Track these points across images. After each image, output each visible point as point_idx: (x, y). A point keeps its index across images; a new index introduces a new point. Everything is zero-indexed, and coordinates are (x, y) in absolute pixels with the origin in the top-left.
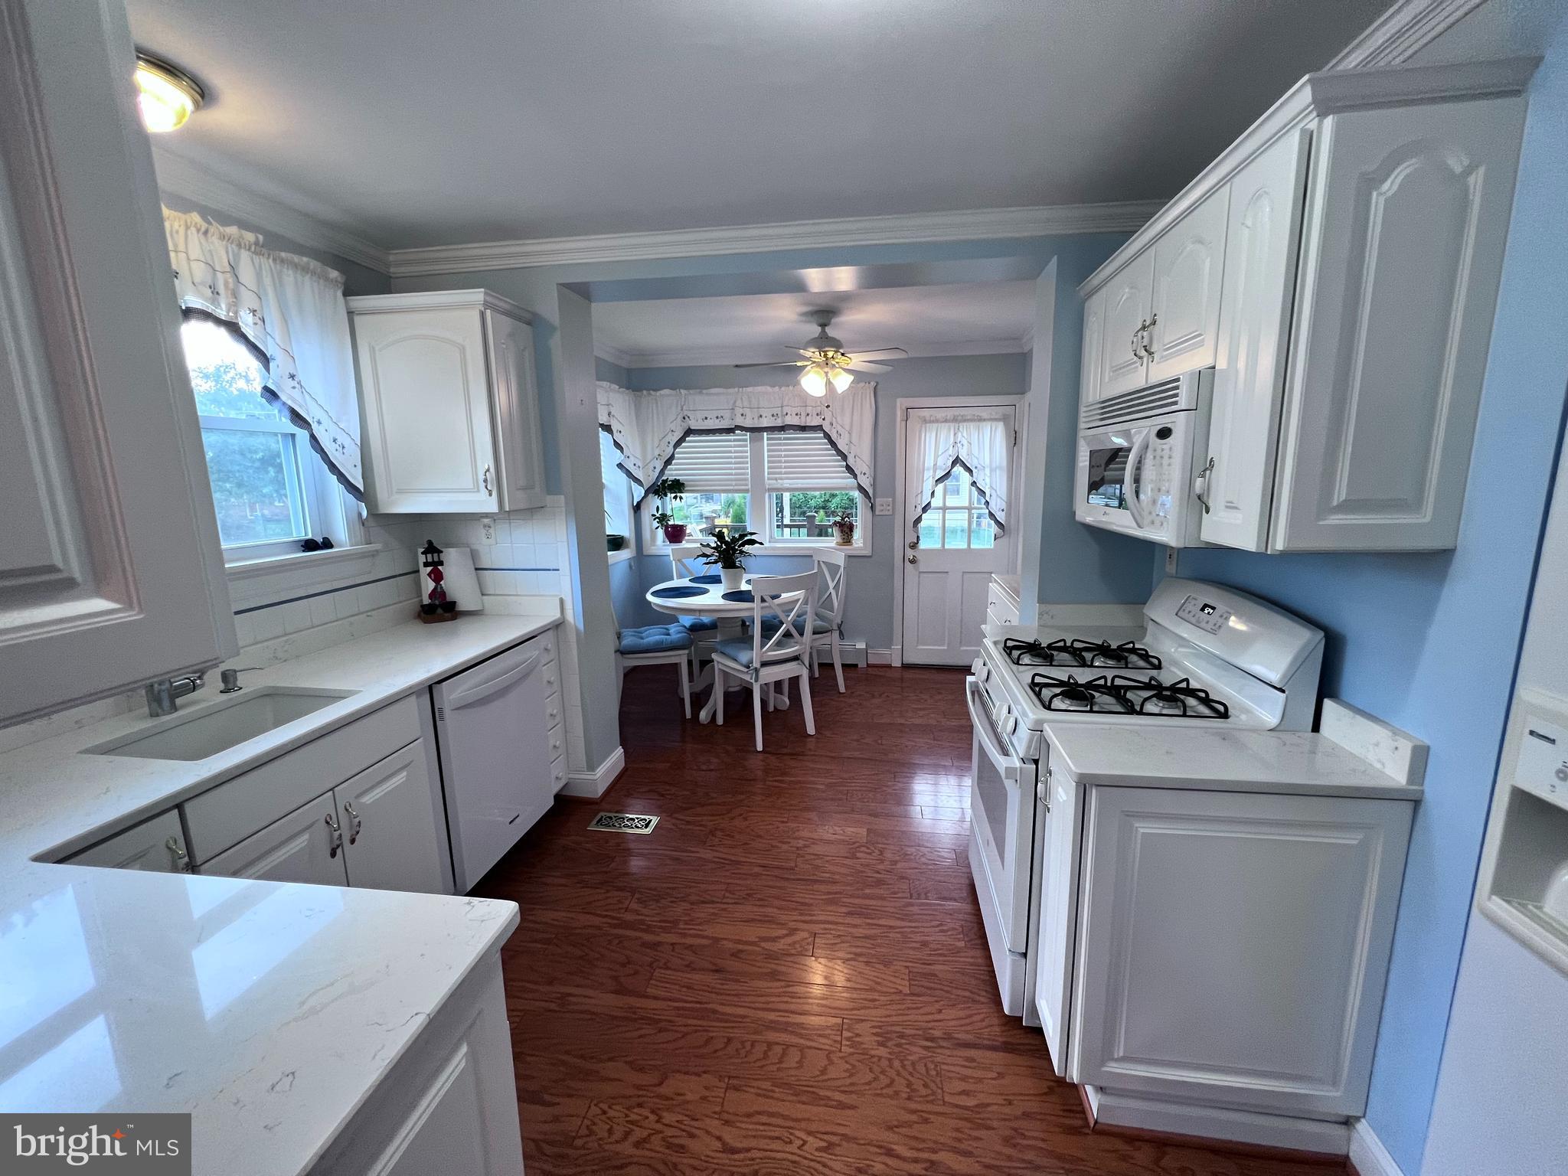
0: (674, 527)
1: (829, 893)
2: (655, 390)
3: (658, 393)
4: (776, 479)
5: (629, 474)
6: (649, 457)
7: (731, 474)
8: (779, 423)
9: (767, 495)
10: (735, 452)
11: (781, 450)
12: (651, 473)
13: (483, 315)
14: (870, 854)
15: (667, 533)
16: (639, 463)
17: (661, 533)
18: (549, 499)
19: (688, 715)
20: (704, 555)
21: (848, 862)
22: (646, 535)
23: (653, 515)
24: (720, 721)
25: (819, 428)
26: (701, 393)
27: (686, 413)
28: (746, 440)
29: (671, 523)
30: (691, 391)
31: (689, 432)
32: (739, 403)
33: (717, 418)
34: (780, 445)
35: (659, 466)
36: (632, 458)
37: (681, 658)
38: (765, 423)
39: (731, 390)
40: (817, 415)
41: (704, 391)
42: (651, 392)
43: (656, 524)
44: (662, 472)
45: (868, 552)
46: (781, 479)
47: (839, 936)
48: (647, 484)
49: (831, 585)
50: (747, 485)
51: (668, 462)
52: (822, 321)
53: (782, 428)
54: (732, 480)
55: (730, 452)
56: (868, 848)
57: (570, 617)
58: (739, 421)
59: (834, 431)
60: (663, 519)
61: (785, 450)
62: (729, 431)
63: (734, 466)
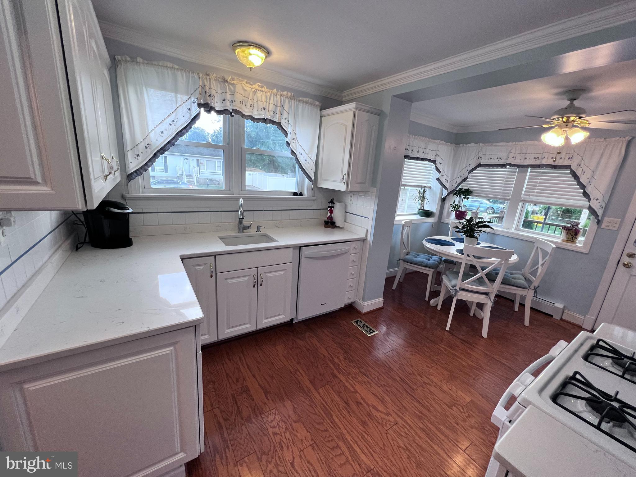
0: (461, 212)
1: (421, 412)
2: (467, 144)
3: (468, 145)
4: (529, 195)
5: (441, 183)
6: (455, 176)
7: (501, 190)
8: (538, 163)
9: (521, 204)
10: (507, 178)
11: (538, 179)
12: (454, 184)
13: (355, 113)
14: (461, 412)
15: (456, 214)
16: (448, 179)
17: (454, 213)
18: (372, 189)
19: (427, 299)
20: (457, 227)
21: (445, 407)
22: (445, 213)
23: (451, 204)
24: (439, 308)
25: (568, 167)
26: (492, 145)
27: (480, 155)
28: (515, 172)
29: (460, 209)
30: (486, 144)
31: (480, 165)
32: (513, 151)
33: (497, 158)
34: (538, 176)
35: (459, 181)
36: (445, 176)
37: (430, 272)
38: (527, 162)
39: (510, 143)
40: (569, 158)
41: (494, 144)
42: (464, 145)
43: (451, 209)
44: (459, 184)
45: (586, 251)
46: (532, 195)
47: (407, 434)
48: (449, 190)
49: (541, 262)
50: (509, 196)
51: (465, 180)
52: (571, 97)
53: (539, 166)
54: (501, 193)
55: (504, 178)
56: (463, 408)
57: (368, 238)
58: (511, 161)
59: (580, 169)
60: (456, 207)
61: (541, 179)
62: (503, 166)
63: (503, 185)
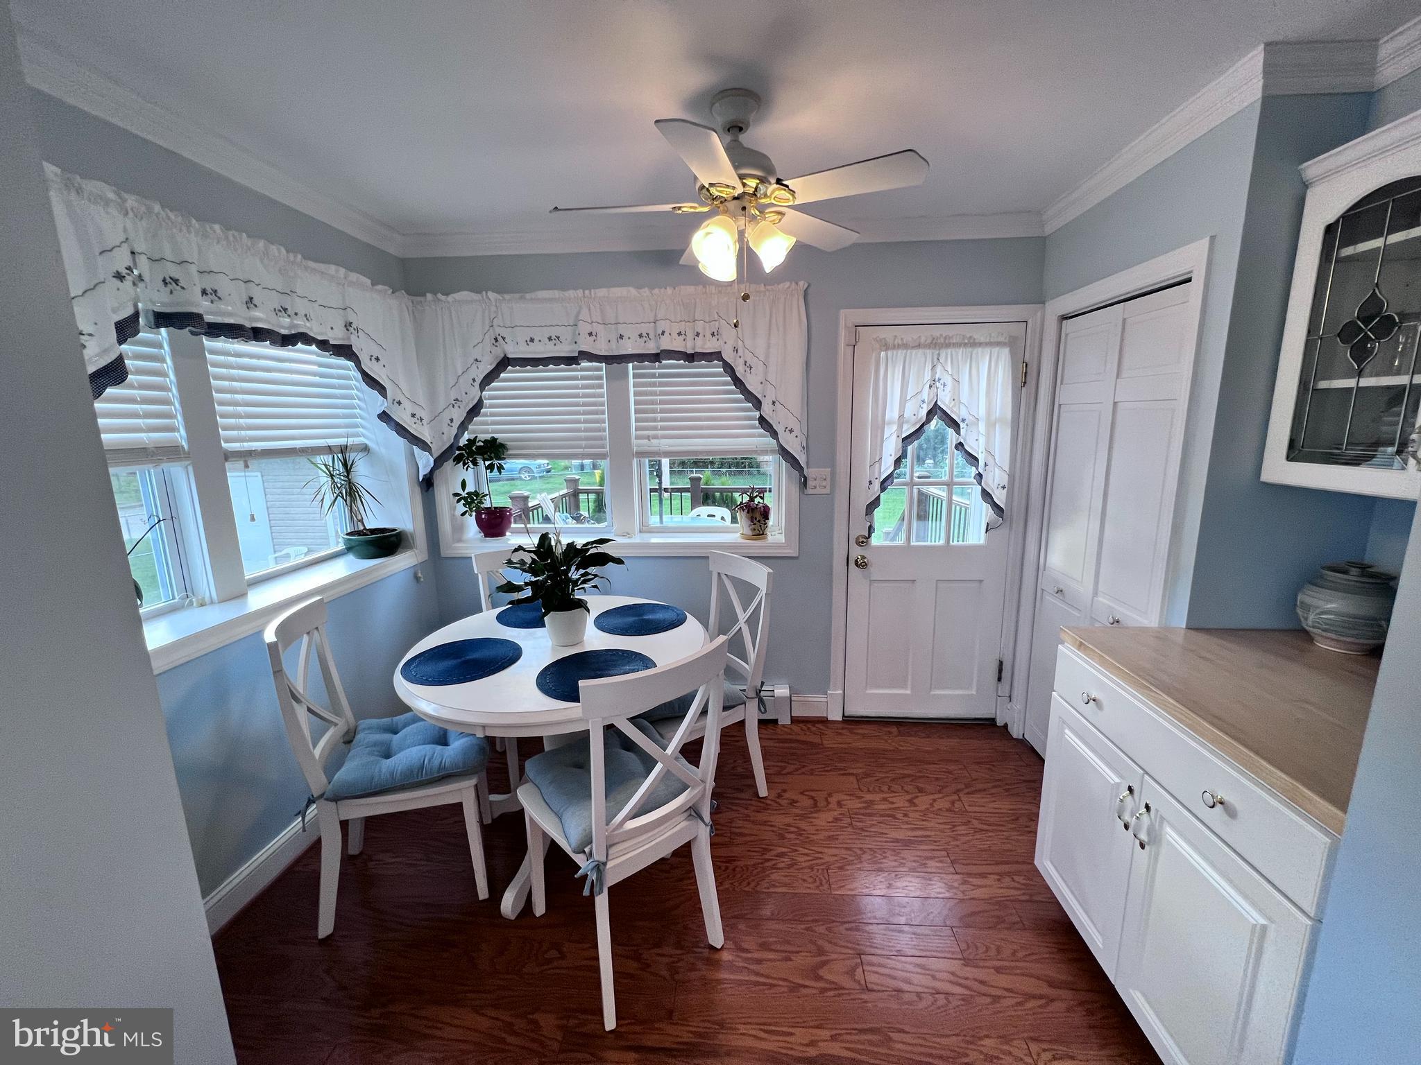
0: (489, 511)
2: (447, 294)
3: (450, 298)
4: (648, 438)
5: (401, 430)
6: (442, 404)
7: (579, 430)
8: (651, 348)
9: (635, 462)
10: (585, 396)
11: (654, 394)
12: (446, 429)
15: (479, 522)
16: (423, 414)
17: (471, 521)
19: (483, 892)
22: (445, 525)
23: (456, 495)
24: (540, 908)
25: (717, 355)
26: (521, 298)
27: (498, 330)
28: (600, 378)
29: (487, 504)
30: (507, 296)
31: (504, 363)
32: (584, 315)
33: (550, 339)
34: (654, 385)
35: (459, 415)
36: (406, 403)
37: (463, 793)
38: (629, 348)
39: (571, 293)
40: (713, 335)
41: (528, 296)
42: (440, 296)
43: (461, 508)
44: (463, 427)
45: (792, 552)
46: (656, 437)
48: (437, 450)
49: (742, 617)
50: (603, 447)
51: (475, 410)
53: (656, 357)
54: (580, 439)
55: (577, 396)
58: (587, 345)
59: (741, 361)
60: (472, 500)
61: (662, 393)
62: (571, 361)
63: (582, 417)
